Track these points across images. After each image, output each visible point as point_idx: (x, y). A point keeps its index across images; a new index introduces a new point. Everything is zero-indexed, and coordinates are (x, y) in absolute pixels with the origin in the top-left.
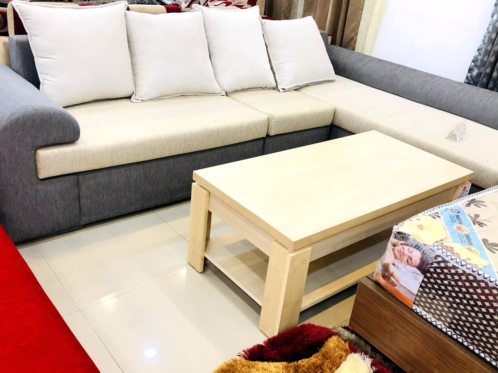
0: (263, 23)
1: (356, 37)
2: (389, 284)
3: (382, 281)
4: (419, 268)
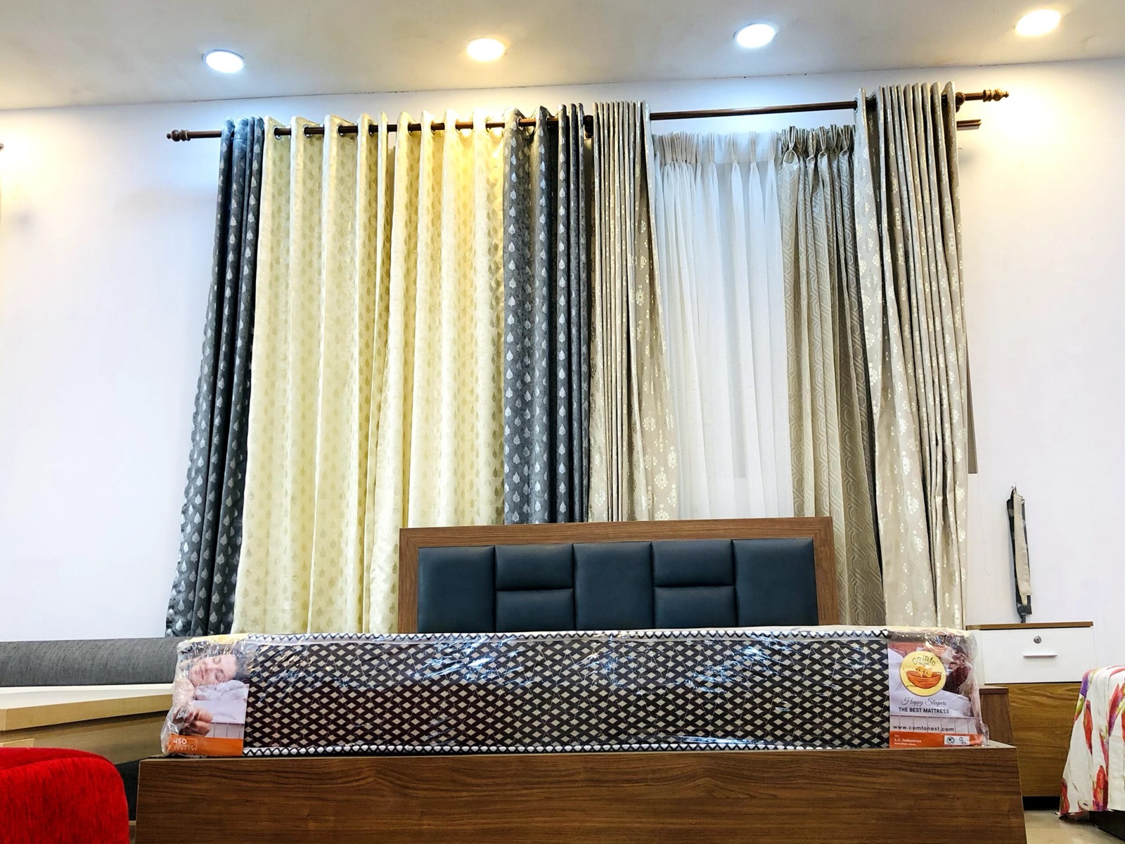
2: (196, 740)
3: (181, 743)
4: (239, 677)
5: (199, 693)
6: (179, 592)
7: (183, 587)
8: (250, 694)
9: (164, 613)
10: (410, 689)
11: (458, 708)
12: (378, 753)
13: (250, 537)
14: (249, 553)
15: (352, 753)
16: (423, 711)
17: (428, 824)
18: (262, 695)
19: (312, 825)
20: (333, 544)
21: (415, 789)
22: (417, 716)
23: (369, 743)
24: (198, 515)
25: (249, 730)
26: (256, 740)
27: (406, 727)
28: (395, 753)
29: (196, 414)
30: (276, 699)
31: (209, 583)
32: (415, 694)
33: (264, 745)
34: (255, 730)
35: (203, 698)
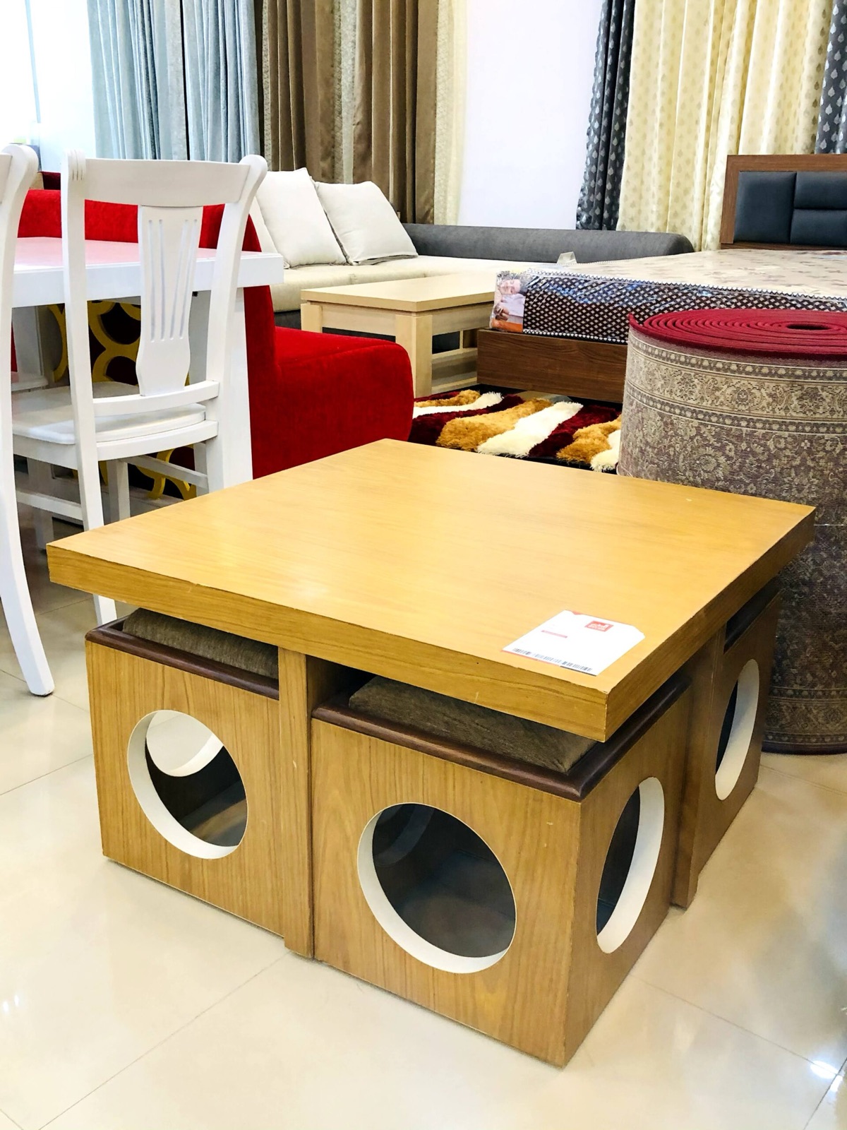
0: (317, 186)
1: (432, 210)
2: (502, 322)
3: (497, 323)
4: (521, 292)
5: (504, 299)
6: (584, 195)
7: (586, 192)
8: (526, 302)
9: (575, 209)
10: (599, 307)
11: (621, 320)
12: (582, 339)
13: (629, 155)
14: (628, 168)
15: (570, 337)
16: (604, 319)
17: (601, 377)
18: (531, 303)
19: (550, 371)
20: (688, 162)
21: (595, 359)
22: (601, 322)
23: (578, 333)
24: (596, 137)
25: (525, 320)
26: (528, 325)
27: (596, 327)
28: (590, 340)
29: (597, 53)
30: (538, 306)
31: (603, 189)
32: (601, 310)
33: (532, 328)
34: (528, 320)
35: (506, 302)
